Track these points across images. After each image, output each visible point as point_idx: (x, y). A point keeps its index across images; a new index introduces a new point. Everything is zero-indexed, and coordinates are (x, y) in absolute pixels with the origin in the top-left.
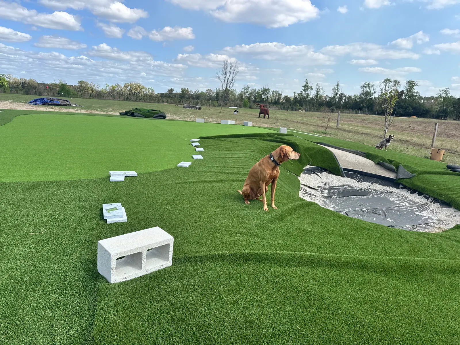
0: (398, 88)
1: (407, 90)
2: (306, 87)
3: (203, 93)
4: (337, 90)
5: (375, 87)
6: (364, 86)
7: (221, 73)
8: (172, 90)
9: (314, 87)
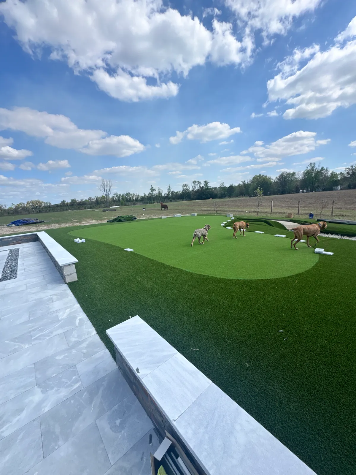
0: (201, 185)
1: (205, 186)
2: (152, 190)
3: (86, 200)
4: (170, 189)
5: (189, 186)
6: (183, 186)
7: (101, 187)
8: (64, 201)
9: (157, 190)
